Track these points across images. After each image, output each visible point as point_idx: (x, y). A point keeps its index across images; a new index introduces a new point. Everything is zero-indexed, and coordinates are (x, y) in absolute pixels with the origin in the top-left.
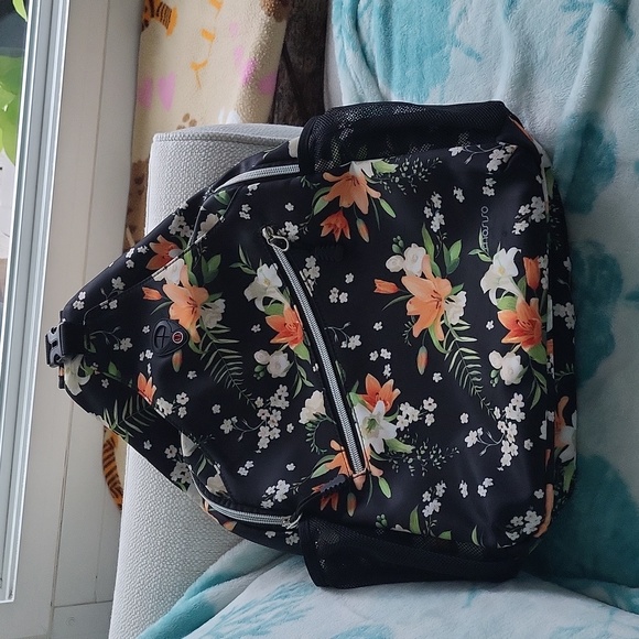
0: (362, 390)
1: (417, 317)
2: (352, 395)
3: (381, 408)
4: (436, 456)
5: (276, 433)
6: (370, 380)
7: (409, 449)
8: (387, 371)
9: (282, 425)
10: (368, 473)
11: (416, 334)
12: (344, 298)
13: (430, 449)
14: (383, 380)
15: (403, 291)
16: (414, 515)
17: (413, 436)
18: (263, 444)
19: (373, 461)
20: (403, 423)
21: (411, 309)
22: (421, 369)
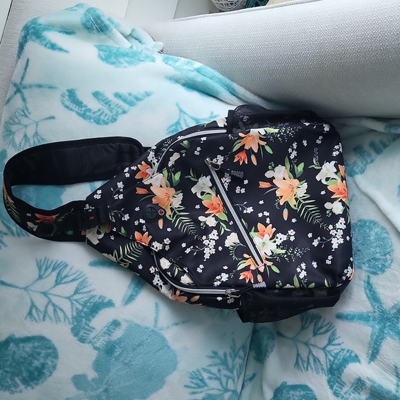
0: (256, 230)
1: (281, 197)
2: (252, 233)
3: (267, 237)
4: (297, 252)
5: (213, 251)
6: (260, 226)
7: (284, 251)
8: (268, 221)
9: (216, 247)
10: (265, 265)
11: (281, 204)
12: (243, 191)
13: (294, 250)
14: (266, 225)
15: (274, 186)
16: (295, 279)
17: (284, 246)
18: (207, 256)
19: (267, 259)
20: (279, 242)
21: (278, 193)
22: (286, 218)
